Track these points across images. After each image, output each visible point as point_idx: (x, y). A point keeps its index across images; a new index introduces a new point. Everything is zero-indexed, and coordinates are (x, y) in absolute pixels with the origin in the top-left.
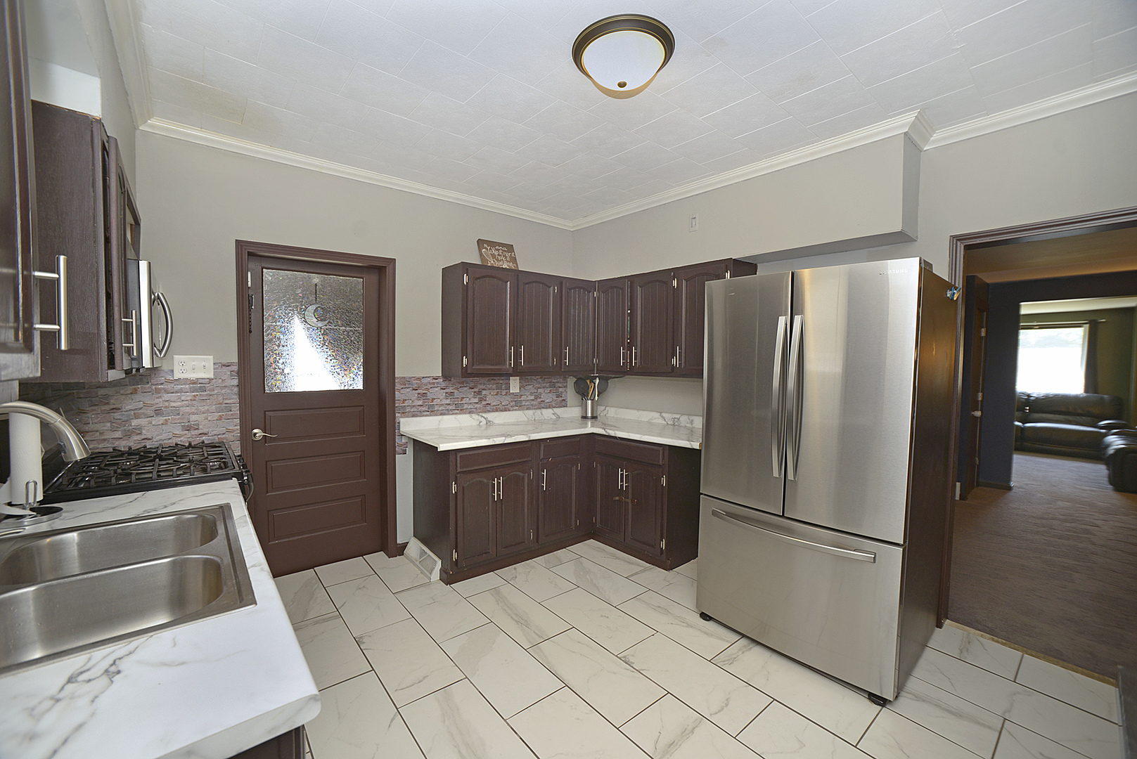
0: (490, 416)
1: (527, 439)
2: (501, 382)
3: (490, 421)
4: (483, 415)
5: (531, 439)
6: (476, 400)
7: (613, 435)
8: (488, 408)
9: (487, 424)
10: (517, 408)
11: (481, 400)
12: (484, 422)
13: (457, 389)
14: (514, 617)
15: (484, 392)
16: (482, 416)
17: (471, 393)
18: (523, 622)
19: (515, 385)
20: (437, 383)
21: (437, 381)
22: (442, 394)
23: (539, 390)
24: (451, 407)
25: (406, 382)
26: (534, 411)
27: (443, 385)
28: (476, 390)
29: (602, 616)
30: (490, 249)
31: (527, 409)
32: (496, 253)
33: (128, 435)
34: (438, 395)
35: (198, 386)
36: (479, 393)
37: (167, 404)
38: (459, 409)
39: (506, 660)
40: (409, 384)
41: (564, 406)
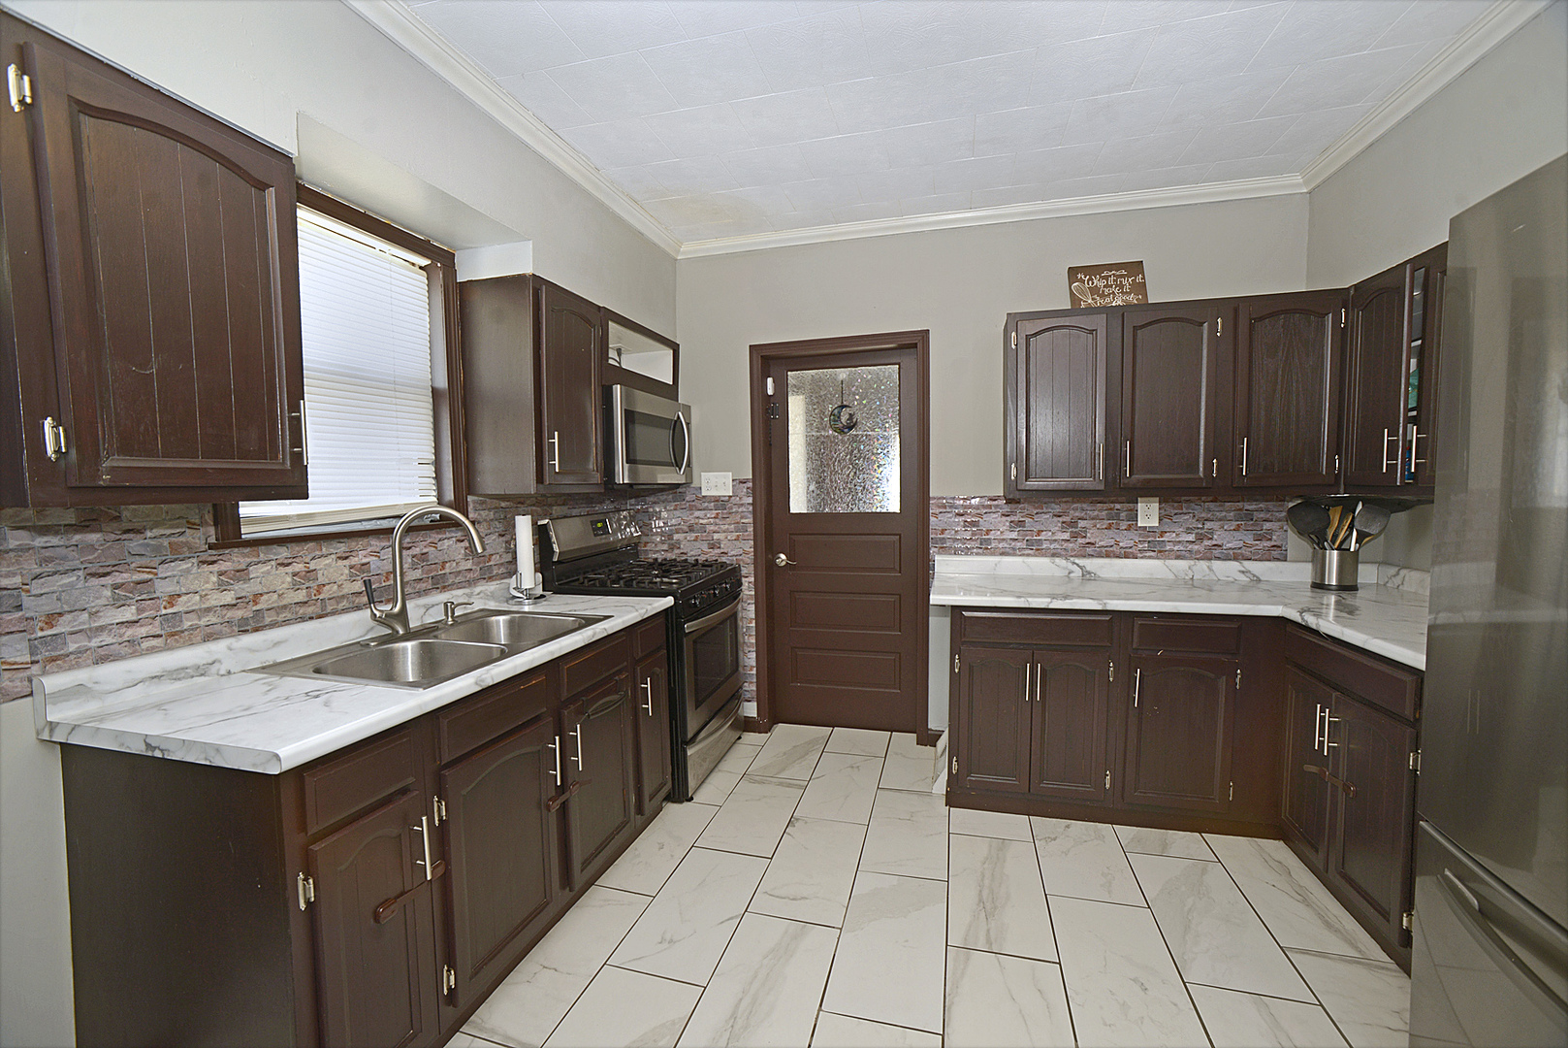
0: (1091, 564)
1: (1100, 608)
2: (1118, 506)
3: (1089, 573)
4: (1077, 561)
5: (1109, 608)
6: (1066, 536)
7: (1314, 627)
8: (1089, 550)
9: (1083, 575)
10: (1152, 554)
11: (1075, 536)
12: (1078, 572)
13: (1031, 516)
14: (985, 893)
15: (1081, 524)
16: (1074, 563)
17: (1055, 525)
18: (988, 906)
19: (1148, 514)
20: (997, 506)
21: (996, 503)
22: (1003, 524)
23: (1208, 525)
24: (1019, 545)
25: (947, 506)
26: (1192, 562)
27: (1007, 509)
28: (1067, 519)
29: (1135, 980)
30: (1090, 279)
31: (1178, 557)
32: (1102, 284)
33: (672, 548)
34: (998, 525)
35: (719, 503)
36: (1073, 524)
37: (697, 520)
38: (1035, 548)
39: (907, 941)
40: (951, 507)
41: (1278, 560)
